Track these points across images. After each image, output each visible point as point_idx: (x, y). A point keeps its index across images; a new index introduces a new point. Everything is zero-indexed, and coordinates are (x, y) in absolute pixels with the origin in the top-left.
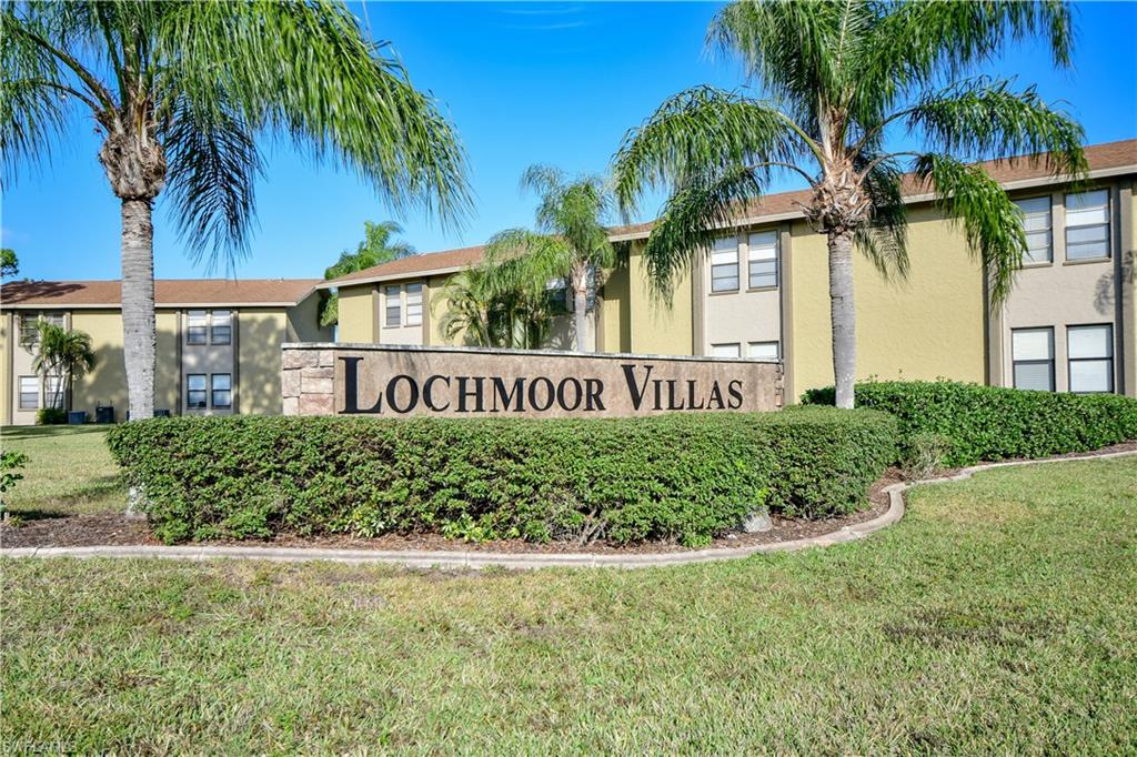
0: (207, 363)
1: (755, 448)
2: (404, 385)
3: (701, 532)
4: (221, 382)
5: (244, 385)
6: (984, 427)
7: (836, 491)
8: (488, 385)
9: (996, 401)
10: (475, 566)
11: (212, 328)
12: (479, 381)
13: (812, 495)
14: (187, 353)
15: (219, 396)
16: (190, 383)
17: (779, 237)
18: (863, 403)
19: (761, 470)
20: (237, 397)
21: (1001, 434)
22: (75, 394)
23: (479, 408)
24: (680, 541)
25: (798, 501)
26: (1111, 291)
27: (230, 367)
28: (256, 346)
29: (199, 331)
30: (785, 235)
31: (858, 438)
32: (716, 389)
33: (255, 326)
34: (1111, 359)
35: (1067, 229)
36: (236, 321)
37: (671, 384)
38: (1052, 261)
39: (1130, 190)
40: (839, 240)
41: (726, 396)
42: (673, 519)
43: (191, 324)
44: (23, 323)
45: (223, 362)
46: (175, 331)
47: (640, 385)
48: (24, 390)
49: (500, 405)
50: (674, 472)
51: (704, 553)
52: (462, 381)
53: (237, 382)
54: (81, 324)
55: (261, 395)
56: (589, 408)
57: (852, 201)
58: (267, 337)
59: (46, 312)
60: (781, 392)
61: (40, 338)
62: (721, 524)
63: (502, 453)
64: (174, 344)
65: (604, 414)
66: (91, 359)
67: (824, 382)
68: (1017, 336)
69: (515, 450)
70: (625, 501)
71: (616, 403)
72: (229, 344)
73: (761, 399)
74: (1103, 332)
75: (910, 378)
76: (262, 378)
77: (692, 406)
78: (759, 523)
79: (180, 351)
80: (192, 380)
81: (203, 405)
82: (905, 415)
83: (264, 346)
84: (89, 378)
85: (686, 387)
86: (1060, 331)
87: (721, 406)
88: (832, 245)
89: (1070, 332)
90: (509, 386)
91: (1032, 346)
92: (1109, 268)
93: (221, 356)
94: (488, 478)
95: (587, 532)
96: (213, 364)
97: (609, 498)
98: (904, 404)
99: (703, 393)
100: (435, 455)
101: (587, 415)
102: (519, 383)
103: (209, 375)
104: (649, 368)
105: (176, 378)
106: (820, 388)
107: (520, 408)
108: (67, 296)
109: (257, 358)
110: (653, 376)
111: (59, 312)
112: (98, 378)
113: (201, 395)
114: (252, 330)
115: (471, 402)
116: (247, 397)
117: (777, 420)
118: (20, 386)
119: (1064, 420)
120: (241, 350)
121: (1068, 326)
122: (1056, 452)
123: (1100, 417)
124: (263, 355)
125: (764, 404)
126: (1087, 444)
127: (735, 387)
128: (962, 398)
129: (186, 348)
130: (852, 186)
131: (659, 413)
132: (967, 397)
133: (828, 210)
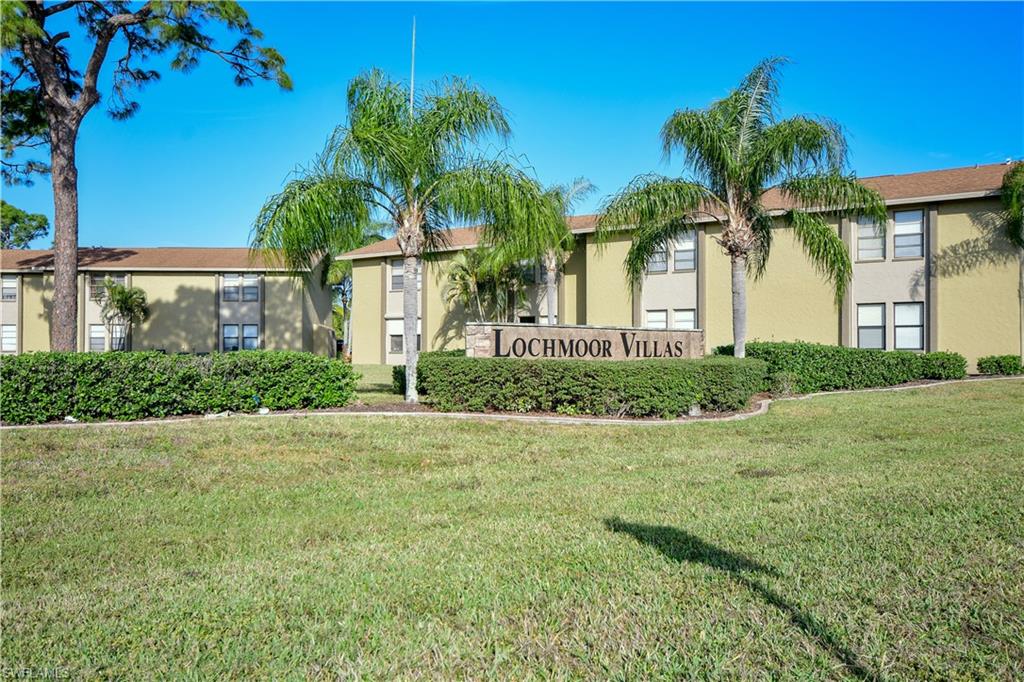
0: (239, 315)
1: (696, 375)
2: (520, 343)
3: (671, 412)
4: (250, 331)
5: (268, 332)
6: (822, 370)
7: (732, 398)
8: (557, 343)
9: (830, 355)
10: (577, 423)
11: (244, 288)
12: (553, 341)
13: (721, 399)
14: (223, 307)
15: (247, 342)
16: (226, 331)
17: (697, 234)
18: (750, 355)
19: (699, 385)
20: (263, 342)
21: (833, 374)
22: (134, 339)
23: (553, 355)
24: (661, 417)
25: (714, 402)
26: (923, 281)
27: (258, 318)
28: (277, 302)
29: (232, 289)
30: (701, 233)
31: (744, 372)
32: (668, 345)
33: (277, 286)
34: (922, 326)
35: (895, 236)
36: (263, 282)
37: (645, 343)
38: (885, 258)
39: (936, 212)
40: (738, 260)
41: (673, 350)
42: (660, 406)
43: (227, 284)
44: (93, 282)
45: (252, 314)
46: (214, 290)
47: (629, 344)
48: (93, 335)
49: (562, 354)
50: (661, 385)
51: (673, 421)
52: (546, 341)
53: (262, 330)
54: (139, 282)
55: (282, 341)
56: (604, 355)
57: (745, 238)
58: (287, 294)
59: (111, 273)
60: (703, 347)
61: (107, 294)
62: (681, 409)
63: (586, 375)
64: (213, 300)
65: (611, 359)
66: (146, 312)
67: (727, 342)
68: (862, 309)
69: (593, 374)
70: (638, 397)
71: (617, 354)
72: (257, 301)
73: (693, 351)
74: (917, 308)
75: (778, 340)
76: (282, 327)
77: (655, 355)
78: (695, 411)
79: (218, 305)
80: (227, 329)
81: (235, 349)
82: (774, 362)
83: (284, 302)
84: (145, 326)
85: (653, 345)
86: (890, 307)
87: (671, 356)
88: (733, 262)
89: (897, 307)
90: (567, 344)
91: (871, 316)
92: (922, 263)
93: (250, 309)
94: (581, 386)
95: (621, 411)
96: (244, 316)
97: (633, 395)
98: (774, 356)
99: (661, 348)
100: (558, 375)
101: (603, 359)
102: (571, 342)
103: (240, 325)
104: (634, 334)
105: (214, 328)
106: (725, 346)
107: (571, 355)
108: (125, 260)
109: (279, 311)
110: (636, 339)
111: (121, 274)
112: (152, 326)
113: (234, 341)
114: (275, 289)
115: (549, 351)
116: (270, 342)
117: (704, 363)
118: (90, 332)
119: (873, 367)
120: (267, 305)
121: (895, 303)
122: (867, 386)
123: (897, 364)
124: (284, 309)
125: (695, 355)
126: (889, 382)
127: (679, 345)
128: (809, 353)
129: (222, 303)
130: (745, 229)
131: (639, 359)
132: (812, 352)
133: (731, 242)
